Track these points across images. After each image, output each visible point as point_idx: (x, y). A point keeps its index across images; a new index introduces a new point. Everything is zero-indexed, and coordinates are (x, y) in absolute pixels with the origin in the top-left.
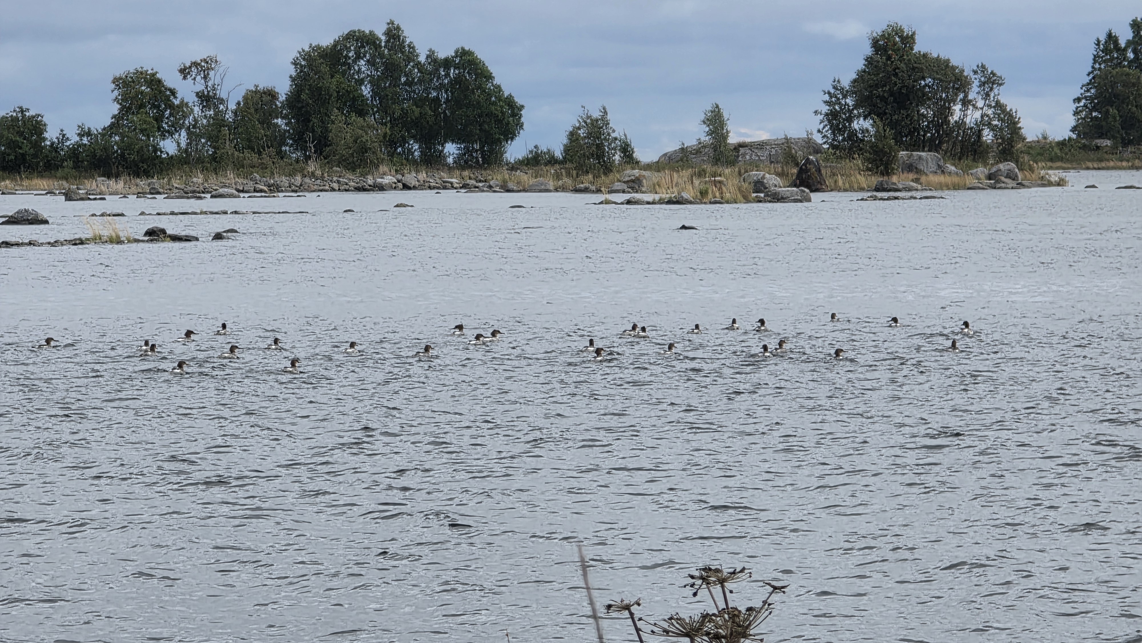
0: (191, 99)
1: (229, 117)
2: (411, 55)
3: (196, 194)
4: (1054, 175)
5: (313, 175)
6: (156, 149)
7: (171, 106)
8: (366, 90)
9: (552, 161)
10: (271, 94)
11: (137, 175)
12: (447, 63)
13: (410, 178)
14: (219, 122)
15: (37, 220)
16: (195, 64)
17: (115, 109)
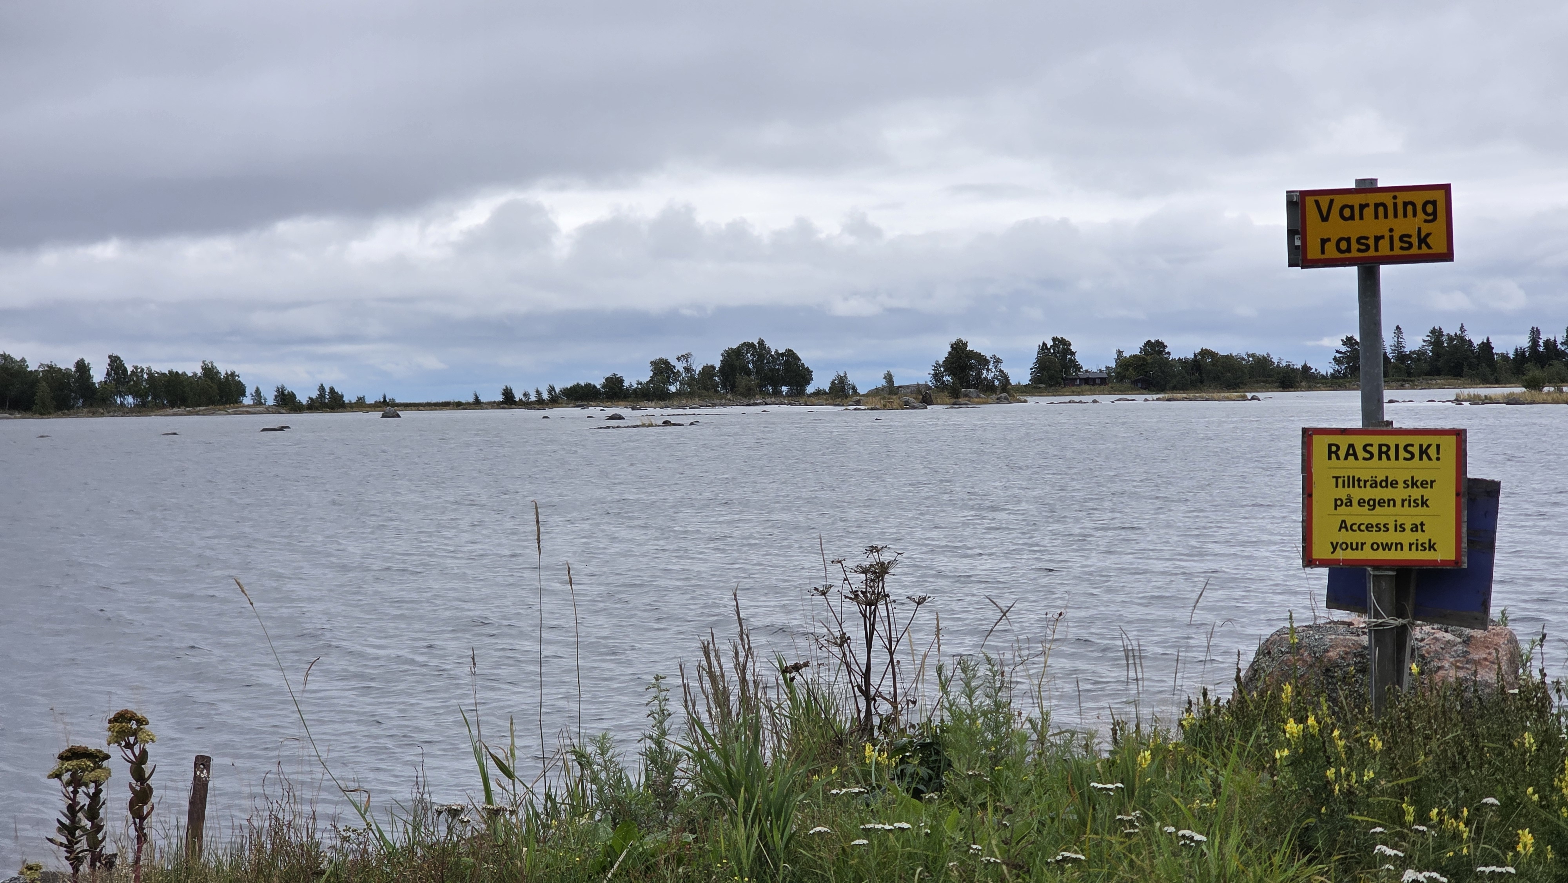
0: (681, 370)
1: (696, 376)
2: (769, 351)
3: (684, 407)
4: (1023, 398)
5: (729, 399)
6: (668, 389)
7: (674, 372)
8: (751, 366)
9: (825, 393)
10: (713, 367)
11: (660, 400)
12: (783, 355)
13: (768, 400)
14: (692, 378)
15: (620, 418)
16: (683, 356)
17: (651, 374)
